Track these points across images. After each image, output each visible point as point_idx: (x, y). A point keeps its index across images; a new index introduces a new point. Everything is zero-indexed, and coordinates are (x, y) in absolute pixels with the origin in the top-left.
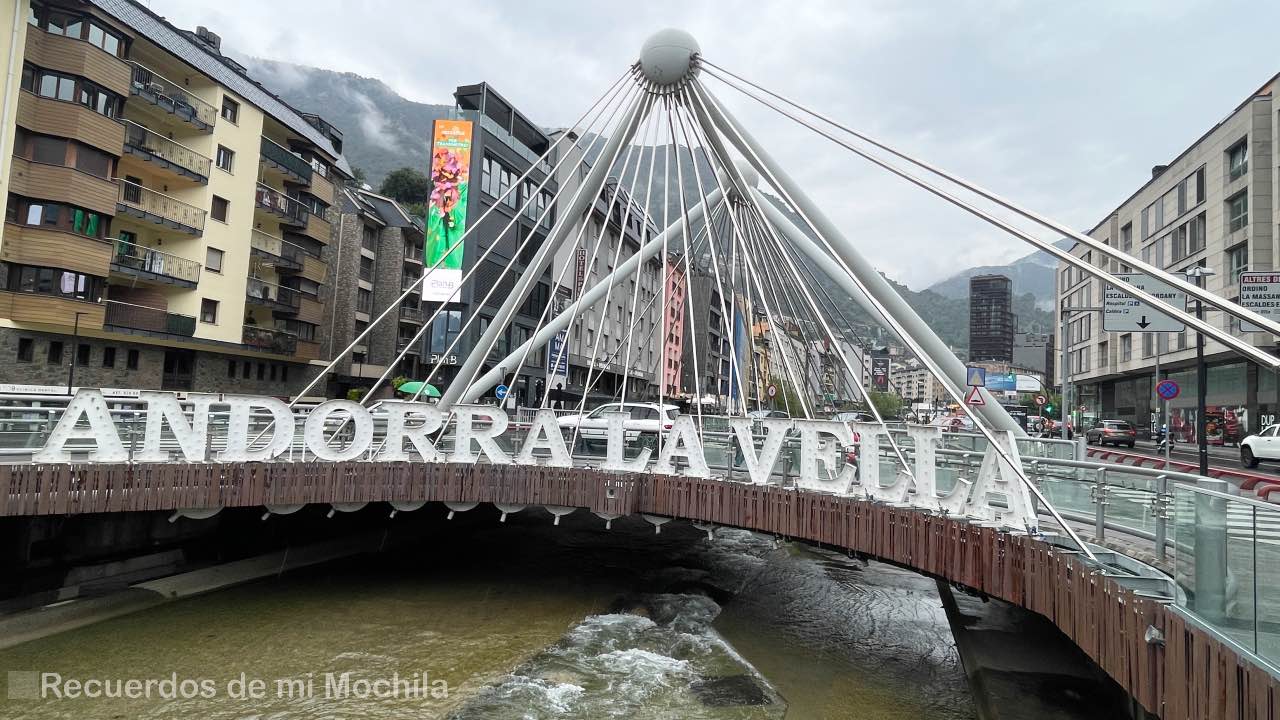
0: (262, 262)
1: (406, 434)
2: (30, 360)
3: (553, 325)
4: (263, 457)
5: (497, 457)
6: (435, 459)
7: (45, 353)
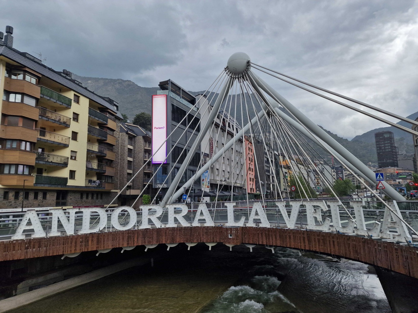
0: (91, 154)
1: (149, 217)
2: (8, 199)
3: (203, 169)
4: (96, 230)
5: (185, 224)
6: (161, 226)
7: (13, 196)
